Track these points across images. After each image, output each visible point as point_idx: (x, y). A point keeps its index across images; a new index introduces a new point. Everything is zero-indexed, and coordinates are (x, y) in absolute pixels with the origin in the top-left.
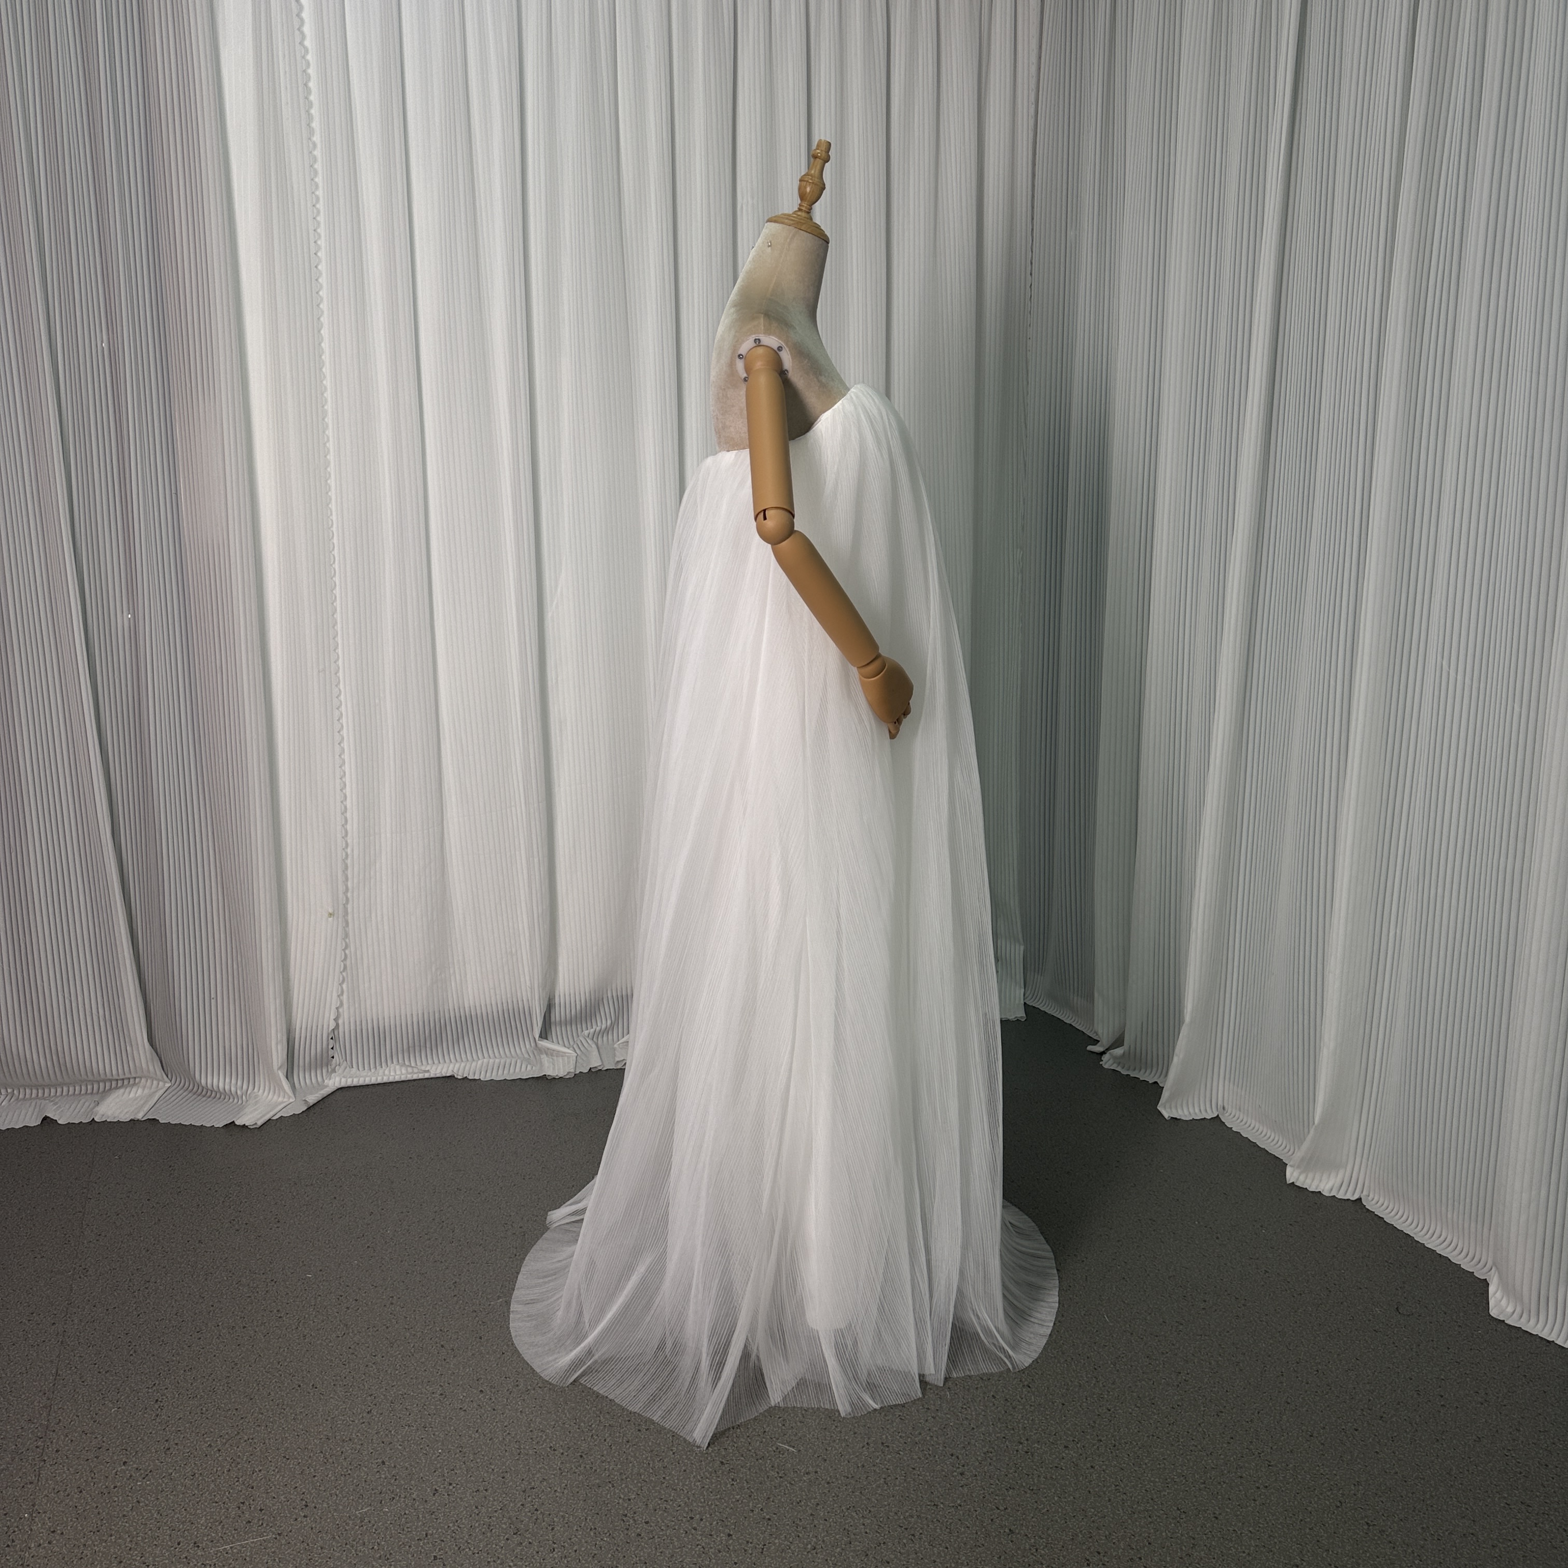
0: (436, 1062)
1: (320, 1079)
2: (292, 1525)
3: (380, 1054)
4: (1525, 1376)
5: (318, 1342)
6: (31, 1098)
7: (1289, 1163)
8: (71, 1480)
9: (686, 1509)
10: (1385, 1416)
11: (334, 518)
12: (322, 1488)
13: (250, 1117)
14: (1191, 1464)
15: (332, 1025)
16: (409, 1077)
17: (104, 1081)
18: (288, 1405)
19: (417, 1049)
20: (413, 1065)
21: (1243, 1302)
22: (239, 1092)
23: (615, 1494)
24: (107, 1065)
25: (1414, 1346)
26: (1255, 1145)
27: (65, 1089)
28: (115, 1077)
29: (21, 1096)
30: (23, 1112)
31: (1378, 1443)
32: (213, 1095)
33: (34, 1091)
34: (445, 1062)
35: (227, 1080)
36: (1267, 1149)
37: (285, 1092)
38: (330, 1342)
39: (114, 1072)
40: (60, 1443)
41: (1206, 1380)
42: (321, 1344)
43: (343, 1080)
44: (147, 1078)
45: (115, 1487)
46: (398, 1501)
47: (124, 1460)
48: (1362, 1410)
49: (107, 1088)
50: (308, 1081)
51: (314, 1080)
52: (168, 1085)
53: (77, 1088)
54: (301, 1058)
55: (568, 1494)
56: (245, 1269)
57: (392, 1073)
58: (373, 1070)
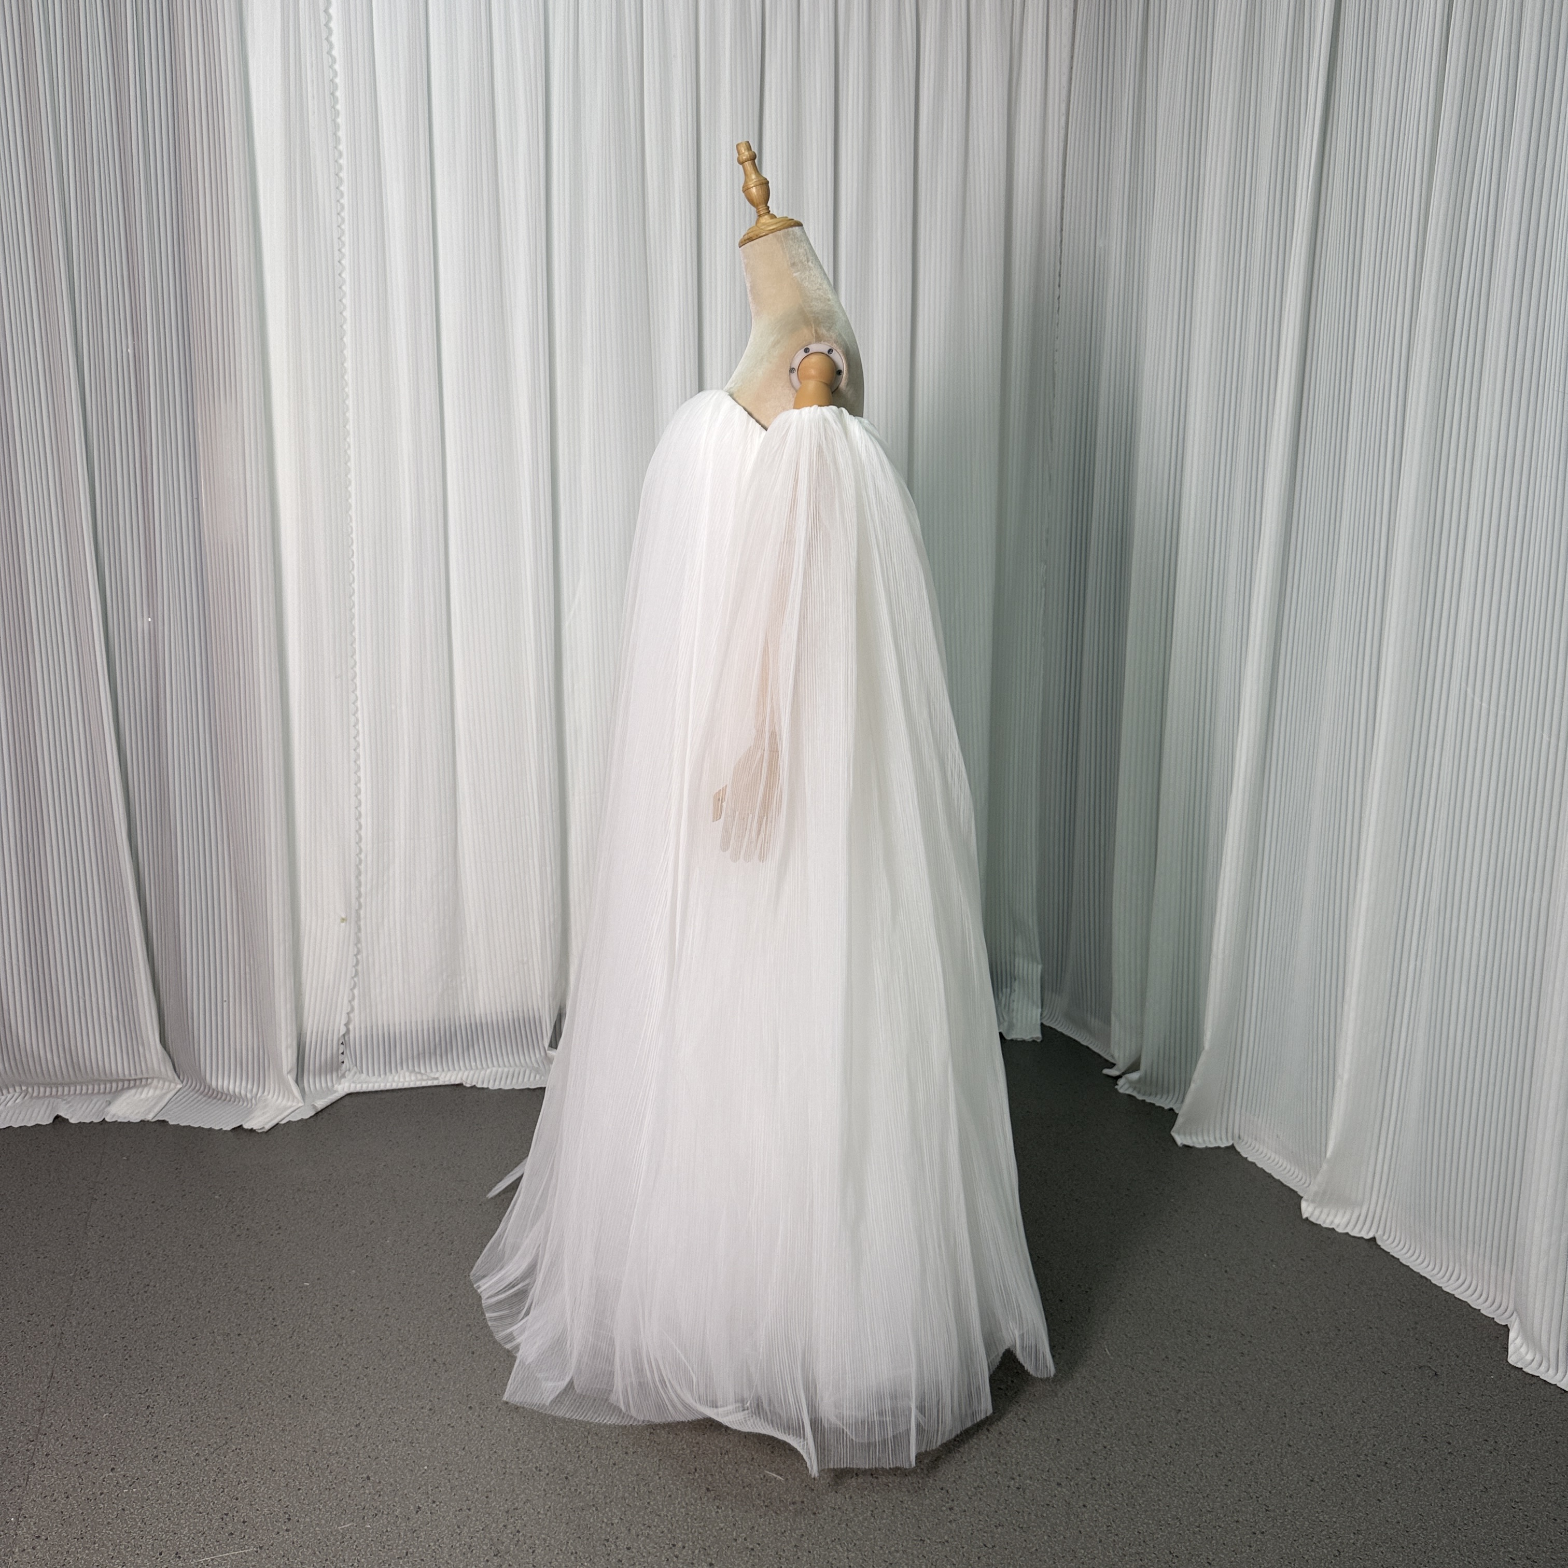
0: (446, 1069)
1: (329, 1084)
2: (273, 1538)
3: (390, 1060)
4: (1537, 1425)
5: (312, 1352)
6: (44, 1096)
7: (1305, 1197)
8: (59, 1485)
9: (669, 1536)
10: (1389, 1462)
11: (354, 524)
12: (306, 1502)
13: (259, 1121)
14: (1187, 1506)
15: (343, 1030)
16: (418, 1084)
17: (117, 1081)
18: (277, 1416)
19: (427, 1055)
20: (423, 1071)
21: (1249, 1338)
22: (249, 1095)
23: (598, 1517)
24: (120, 1066)
25: (1424, 1390)
26: (1270, 1176)
27: (78, 1088)
28: (127, 1077)
29: (35, 1094)
30: (36, 1111)
31: (1382, 1490)
32: (224, 1097)
33: (48, 1090)
34: (454, 1069)
35: (238, 1083)
36: (1282, 1180)
37: (294, 1097)
38: (323, 1352)
39: (127, 1072)
40: (51, 1446)
41: (1206, 1419)
42: (314, 1354)
43: (353, 1085)
44: (159, 1078)
45: (101, 1494)
46: (381, 1517)
47: (112, 1466)
48: (1366, 1455)
49: (120, 1088)
50: (318, 1085)
51: (324, 1085)
52: (179, 1086)
53: (90, 1087)
54: (311, 1062)
55: (550, 1517)
56: (245, 1275)
57: (402, 1080)
58: (382, 1076)
